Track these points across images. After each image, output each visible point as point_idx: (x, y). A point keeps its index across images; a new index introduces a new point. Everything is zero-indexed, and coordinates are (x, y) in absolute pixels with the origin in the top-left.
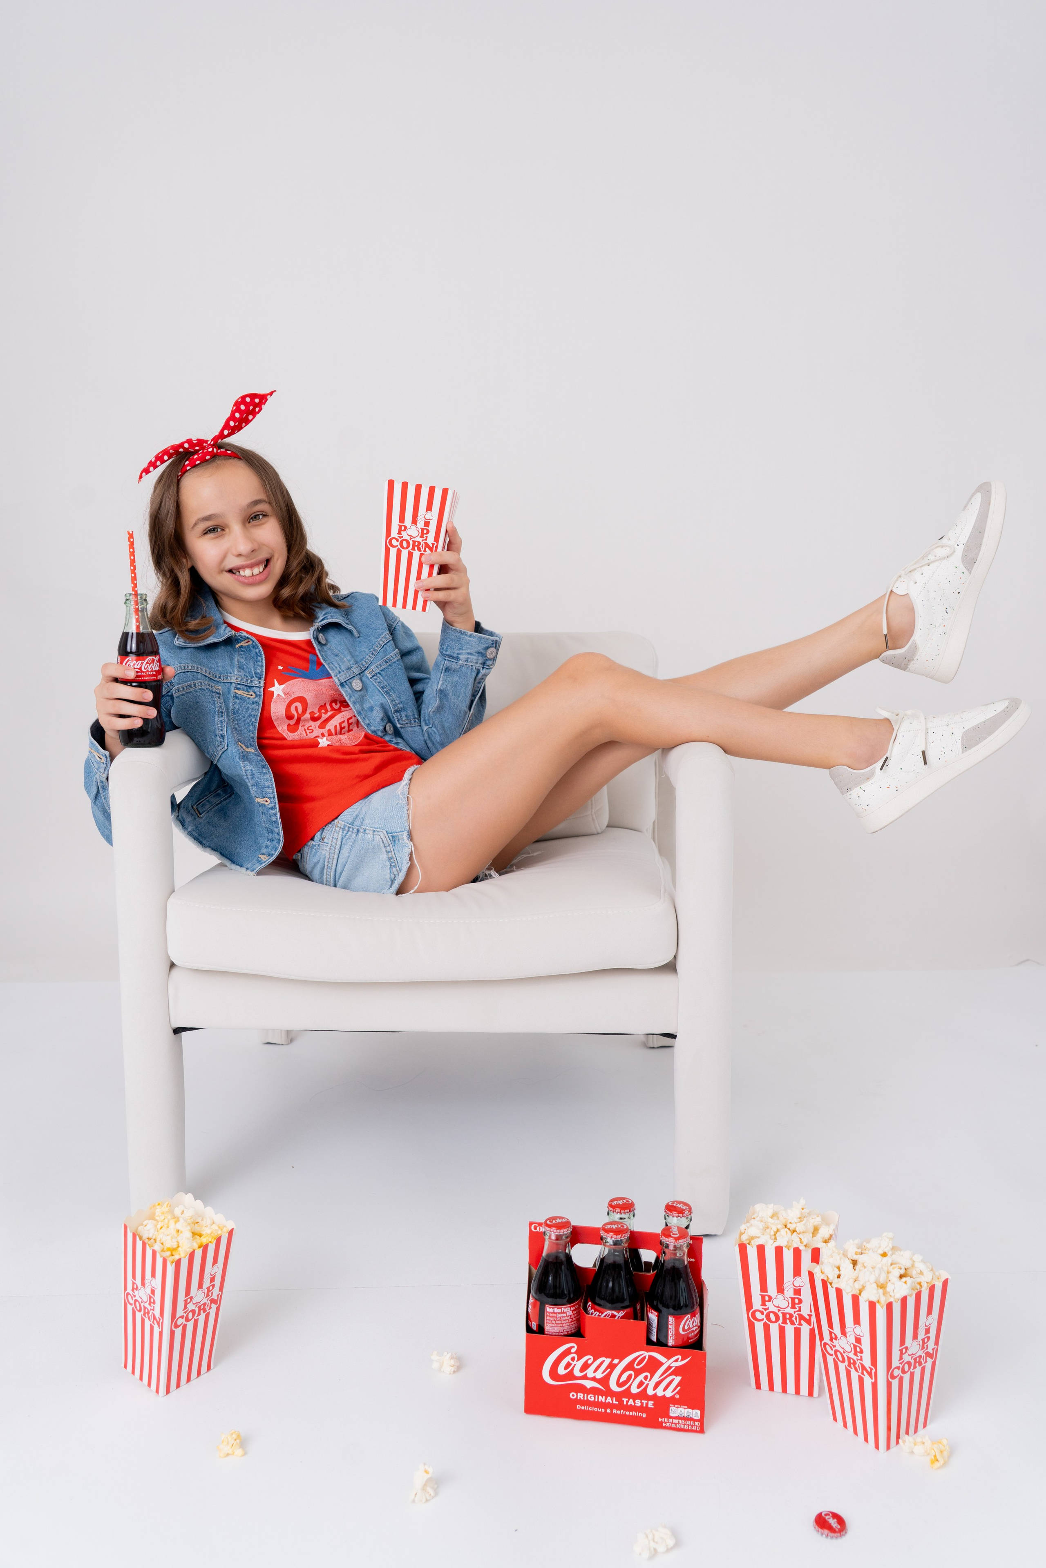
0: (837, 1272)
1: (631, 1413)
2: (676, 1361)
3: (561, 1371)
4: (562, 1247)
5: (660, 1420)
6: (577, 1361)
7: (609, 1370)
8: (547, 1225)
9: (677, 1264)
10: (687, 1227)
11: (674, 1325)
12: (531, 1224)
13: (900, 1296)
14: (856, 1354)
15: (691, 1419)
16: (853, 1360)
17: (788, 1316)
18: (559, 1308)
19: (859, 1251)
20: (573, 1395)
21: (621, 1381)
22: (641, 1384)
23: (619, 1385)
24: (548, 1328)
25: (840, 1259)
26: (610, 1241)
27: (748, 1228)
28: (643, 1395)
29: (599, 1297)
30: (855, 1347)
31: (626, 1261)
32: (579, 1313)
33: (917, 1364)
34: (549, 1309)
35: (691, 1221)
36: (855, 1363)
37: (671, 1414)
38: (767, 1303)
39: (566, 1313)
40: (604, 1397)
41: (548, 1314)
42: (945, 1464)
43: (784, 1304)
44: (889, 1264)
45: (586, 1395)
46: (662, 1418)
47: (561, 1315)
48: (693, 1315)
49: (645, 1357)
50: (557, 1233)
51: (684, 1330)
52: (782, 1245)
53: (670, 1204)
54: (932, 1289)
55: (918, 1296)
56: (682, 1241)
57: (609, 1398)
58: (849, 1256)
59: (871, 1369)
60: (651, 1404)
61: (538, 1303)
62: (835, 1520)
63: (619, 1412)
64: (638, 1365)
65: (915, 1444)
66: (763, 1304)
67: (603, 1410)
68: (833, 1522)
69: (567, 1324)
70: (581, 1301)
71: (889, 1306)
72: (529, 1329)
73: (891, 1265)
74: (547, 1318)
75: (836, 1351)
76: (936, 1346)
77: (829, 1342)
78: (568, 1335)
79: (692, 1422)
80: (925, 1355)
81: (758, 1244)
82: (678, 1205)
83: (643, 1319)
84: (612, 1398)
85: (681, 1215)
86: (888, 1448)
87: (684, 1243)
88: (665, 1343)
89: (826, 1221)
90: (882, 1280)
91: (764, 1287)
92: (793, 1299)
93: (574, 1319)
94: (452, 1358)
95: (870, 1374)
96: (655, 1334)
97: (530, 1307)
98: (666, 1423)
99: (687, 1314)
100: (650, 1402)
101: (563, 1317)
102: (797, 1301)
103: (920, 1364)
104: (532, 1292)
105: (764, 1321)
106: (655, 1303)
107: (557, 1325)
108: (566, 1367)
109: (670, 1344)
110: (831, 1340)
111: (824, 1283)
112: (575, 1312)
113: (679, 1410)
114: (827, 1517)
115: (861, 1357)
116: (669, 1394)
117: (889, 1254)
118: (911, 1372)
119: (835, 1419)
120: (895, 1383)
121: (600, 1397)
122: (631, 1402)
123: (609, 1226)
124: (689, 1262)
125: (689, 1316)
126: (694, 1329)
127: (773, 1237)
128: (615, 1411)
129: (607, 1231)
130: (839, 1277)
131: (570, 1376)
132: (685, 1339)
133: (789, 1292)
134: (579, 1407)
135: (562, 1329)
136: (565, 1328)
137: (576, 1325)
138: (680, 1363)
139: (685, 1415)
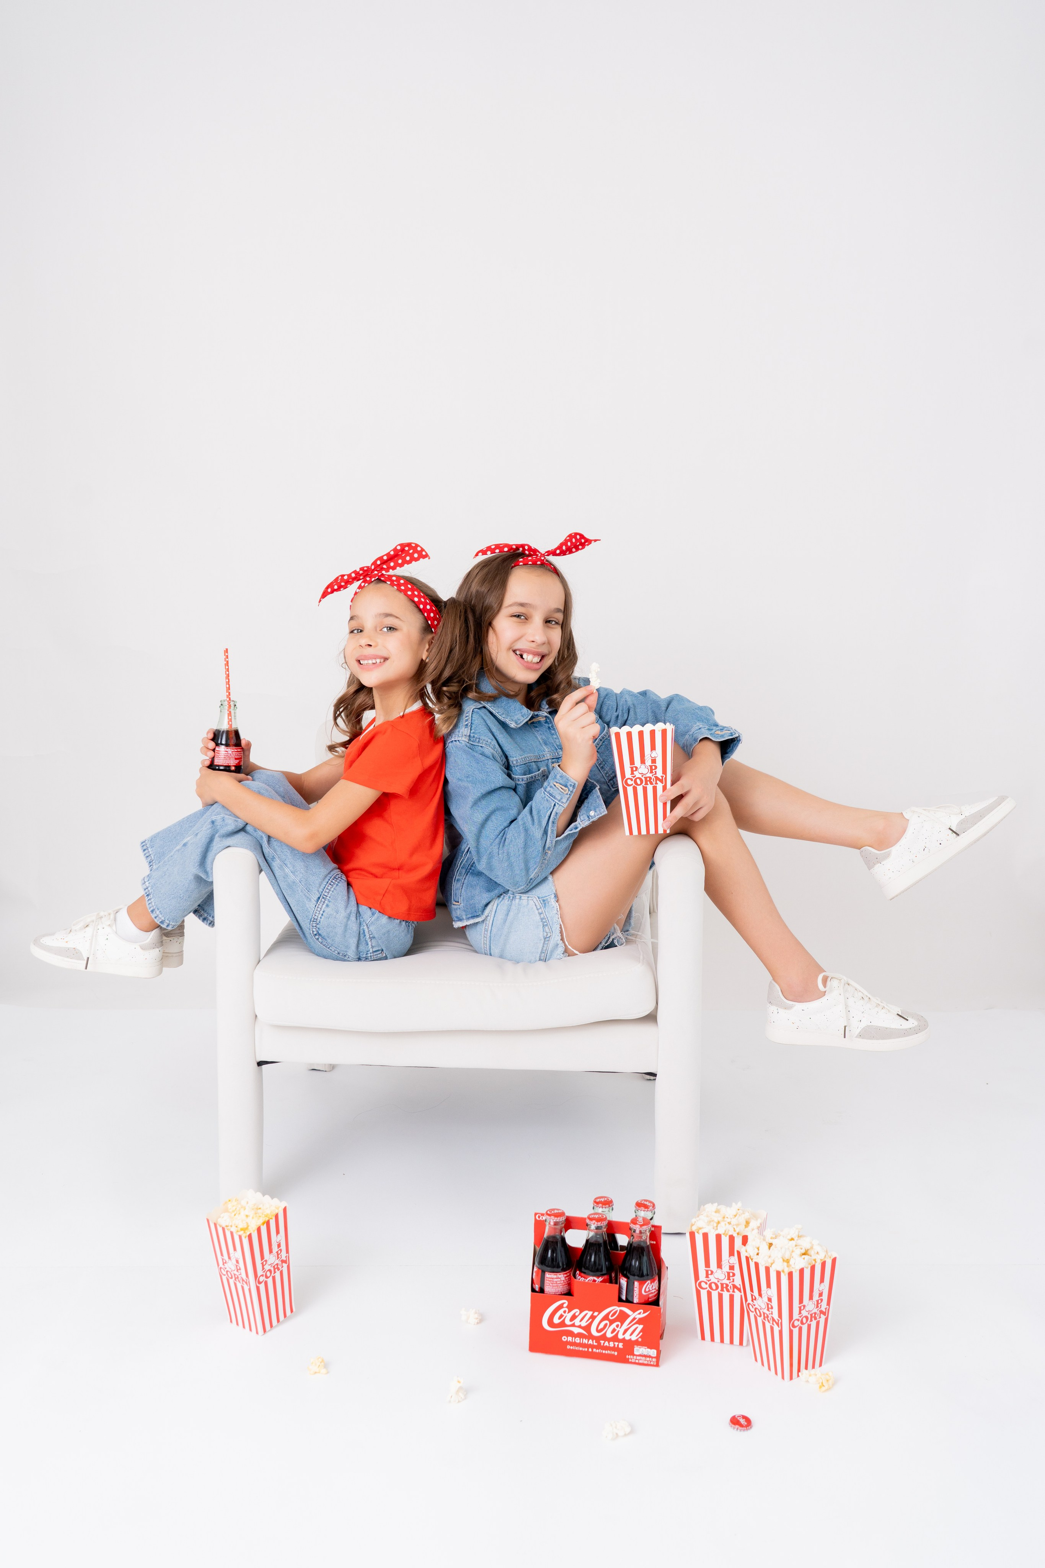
0: (757, 1251)
1: (606, 1352)
2: (640, 1314)
3: (556, 1320)
4: (558, 1231)
5: (627, 1357)
6: (568, 1313)
7: (591, 1320)
8: (547, 1214)
9: (642, 1244)
10: (651, 1219)
11: (639, 1288)
12: (536, 1214)
13: (799, 1267)
14: (768, 1310)
15: (650, 1357)
16: (767, 1315)
17: (725, 1286)
18: (556, 1275)
19: (774, 1236)
20: (565, 1339)
21: (599, 1328)
22: (614, 1330)
23: (598, 1331)
24: (547, 1289)
25: (760, 1242)
26: (593, 1227)
27: (697, 1221)
28: (615, 1338)
29: (584, 1268)
30: (768, 1304)
31: (605, 1242)
32: (570, 1279)
33: (813, 1318)
34: (548, 1275)
35: (654, 1214)
36: (768, 1317)
37: (635, 1353)
38: (709, 1276)
39: (560, 1278)
40: (587, 1340)
41: (547, 1279)
42: (829, 1389)
43: (722, 1277)
44: (794, 1246)
45: (574, 1338)
47: (557, 1280)
48: (653, 1281)
49: (617, 1311)
50: (554, 1220)
51: (646, 1291)
52: (720, 1233)
53: (639, 1201)
54: (823, 1264)
55: (813, 1268)
56: (645, 1227)
57: (591, 1340)
58: (767, 1240)
59: (778, 1320)
60: (621, 1345)
61: (540, 1271)
62: (744, 1420)
63: (597, 1351)
64: (612, 1316)
65: (810, 1376)
66: (707, 1276)
67: (586, 1349)
68: (742, 1421)
69: (561, 1287)
70: (571, 1271)
71: (790, 1275)
72: (533, 1290)
73: (796, 1246)
74: (547, 1282)
75: (756, 1309)
76: (828, 1307)
77: (751, 1303)
78: (562, 1294)
79: (651, 1359)
80: (819, 1312)
81: (703, 1232)
82: (645, 1203)
83: (616, 1283)
84: (593, 1341)
85: (646, 1210)
86: (791, 1378)
87: (647, 1229)
88: (631, 1300)
89: (756, 1217)
90: (787, 1257)
91: (707, 1264)
92: (728, 1273)
93: (566, 1283)
94: (476, 1313)
95: (778, 1324)
96: (625, 1294)
97: (534, 1274)
98: (631, 1359)
99: (648, 1280)
100: (620, 1344)
102: (731, 1274)
103: (815, 1319)
104: (536, 1263)
105: (707, 1290)
106: (625, 1272)
107: (554, 1287)
108: (560, 1318)
109: (635, 1302)
110: (752, 1301)
111: (747, 1258)
112: (567, 1278)
113: (641, 1349)
114: (738, 1418)
115: (772, 1312)
116: (634, 1338)
117: (796, 1239)
118: (808, 1324)
119: (756, 1360)
120: (796, 1331)
121: (584, 1340)
122: (607, 1344)
123: (593, 1216)
124: (651, 1244)
125: (649, 1282)
126: (653, 1291)
127: (716, 1228)
128: (594, 1350)
129: (591, 1219)
130: (758, 1254)
131: (563, 1324)
132: (647, 1299)
133: (726, 1268)
134: (568, 1347)
135: (557, 1290)
136: (560, 1289)
137: (567, 1288)
138: (642, 1316)
139: (646, 1354)
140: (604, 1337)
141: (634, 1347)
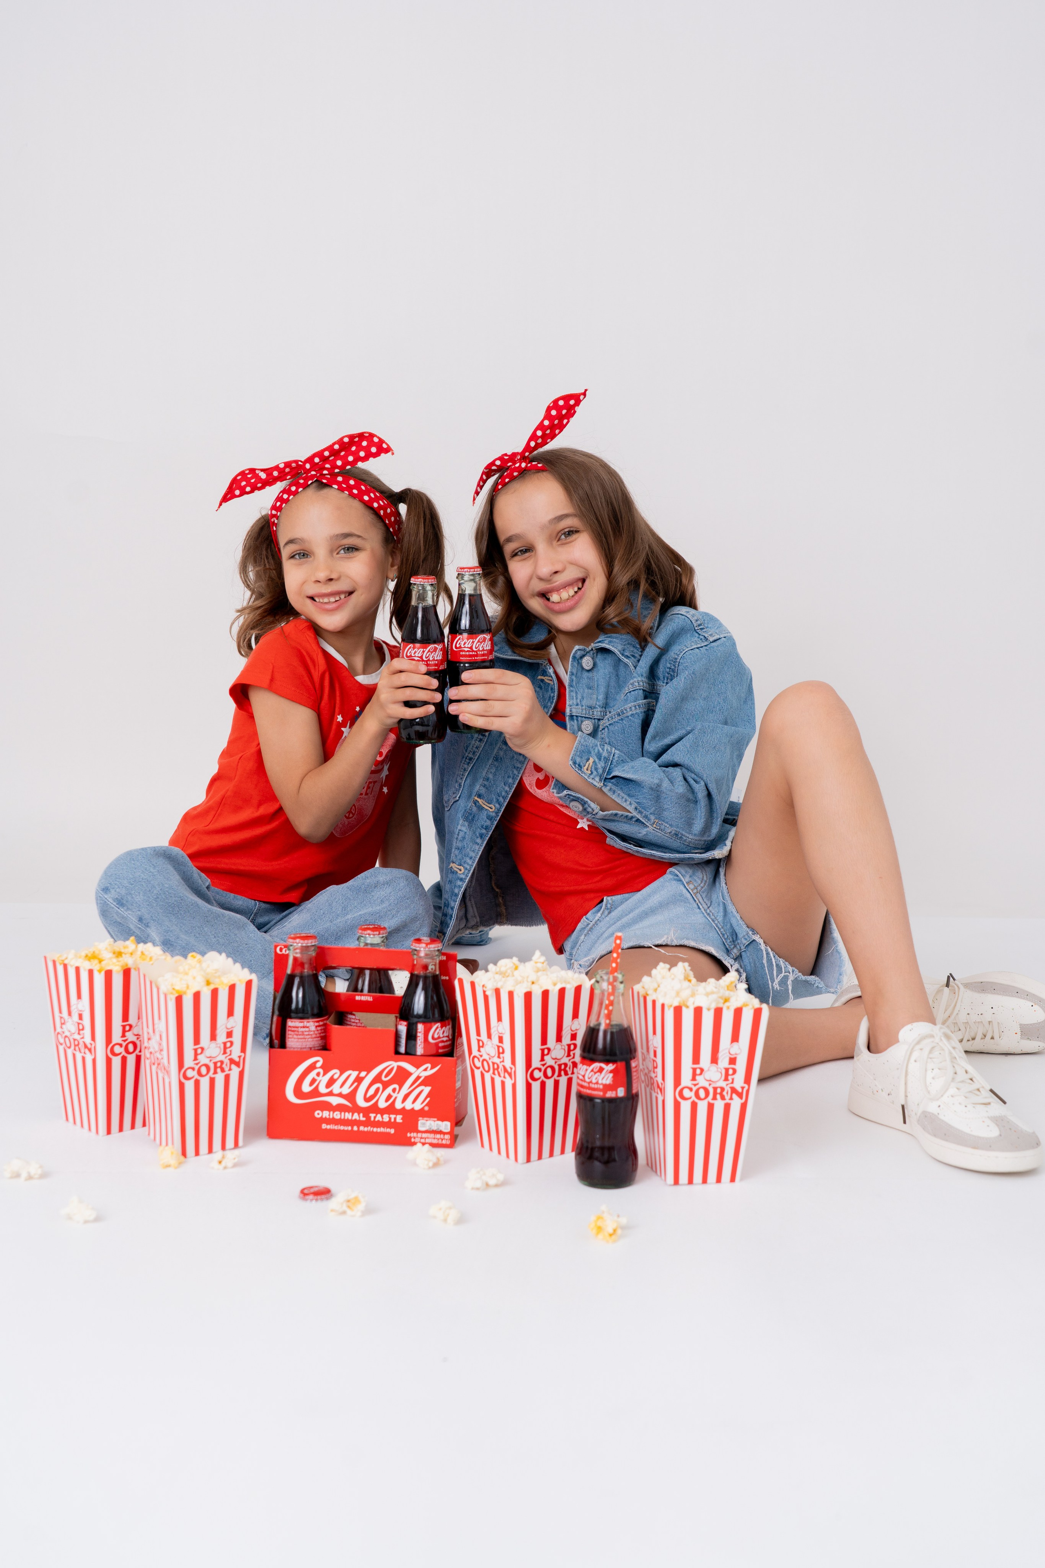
1: (379, 1130)
2: (426, 1071)
3: (306, 1088)
5: (409, 1135)
6: (323, 1075)
7: (356, 1084)
11: (423, 1032)
15: (441, 1132)
18: (301, 1022)
20: (318, 1114)
21: (368, 1095)
22: (389, 1097)
23: (367, 1100)
24: (291, 1043)
28: (391, 1109)
34: (290, 1023)
37: (421, 1128)
39: (308, 1027)
40: (351, 1114)
41: (290, 1029)
45: (331, 1113)
46: (410, 1133)
47: (304, 1029)
48: (445, 1025)
49: (392, 1069)
50: (302, 945)
51: (433, 1038)
57: (355, 1114)
60: (399, 1119)
63: (366, 1129)
64: (386, 1077)
67: (350, 1128)
69: (310, 1040)
74: (289, 1034)
78: (313, 1050)
79: (442, 1136)
84: (359, 1114)
88: (413, 1053)
93: (318, 1035)
96: (404, 1044)
98: (414, 1138)
99: (436, 1022)
100: (398, 1116)
101: (306, 1031)
106: (404, 1015)
107: (299, 1040)
108: (311, 1084)
109: (419, 1053)
112: (319, 1030)
113: (428, 1123)
116: (418, 1106)
121: (347, 1114)
122: (379, 1118)
125: (439, 1024)
126: (445, 1039)
128: (362, 1128)
131: (315, 1093)
132: (435, 1048)
134: (324, 1126)
135: (304, 1044)
136: (308, 1043)
137: (320, 1042)
138: (430, 1072)
139: (435, 1128)
140: (375, 1109)
141: (419, 1120)
